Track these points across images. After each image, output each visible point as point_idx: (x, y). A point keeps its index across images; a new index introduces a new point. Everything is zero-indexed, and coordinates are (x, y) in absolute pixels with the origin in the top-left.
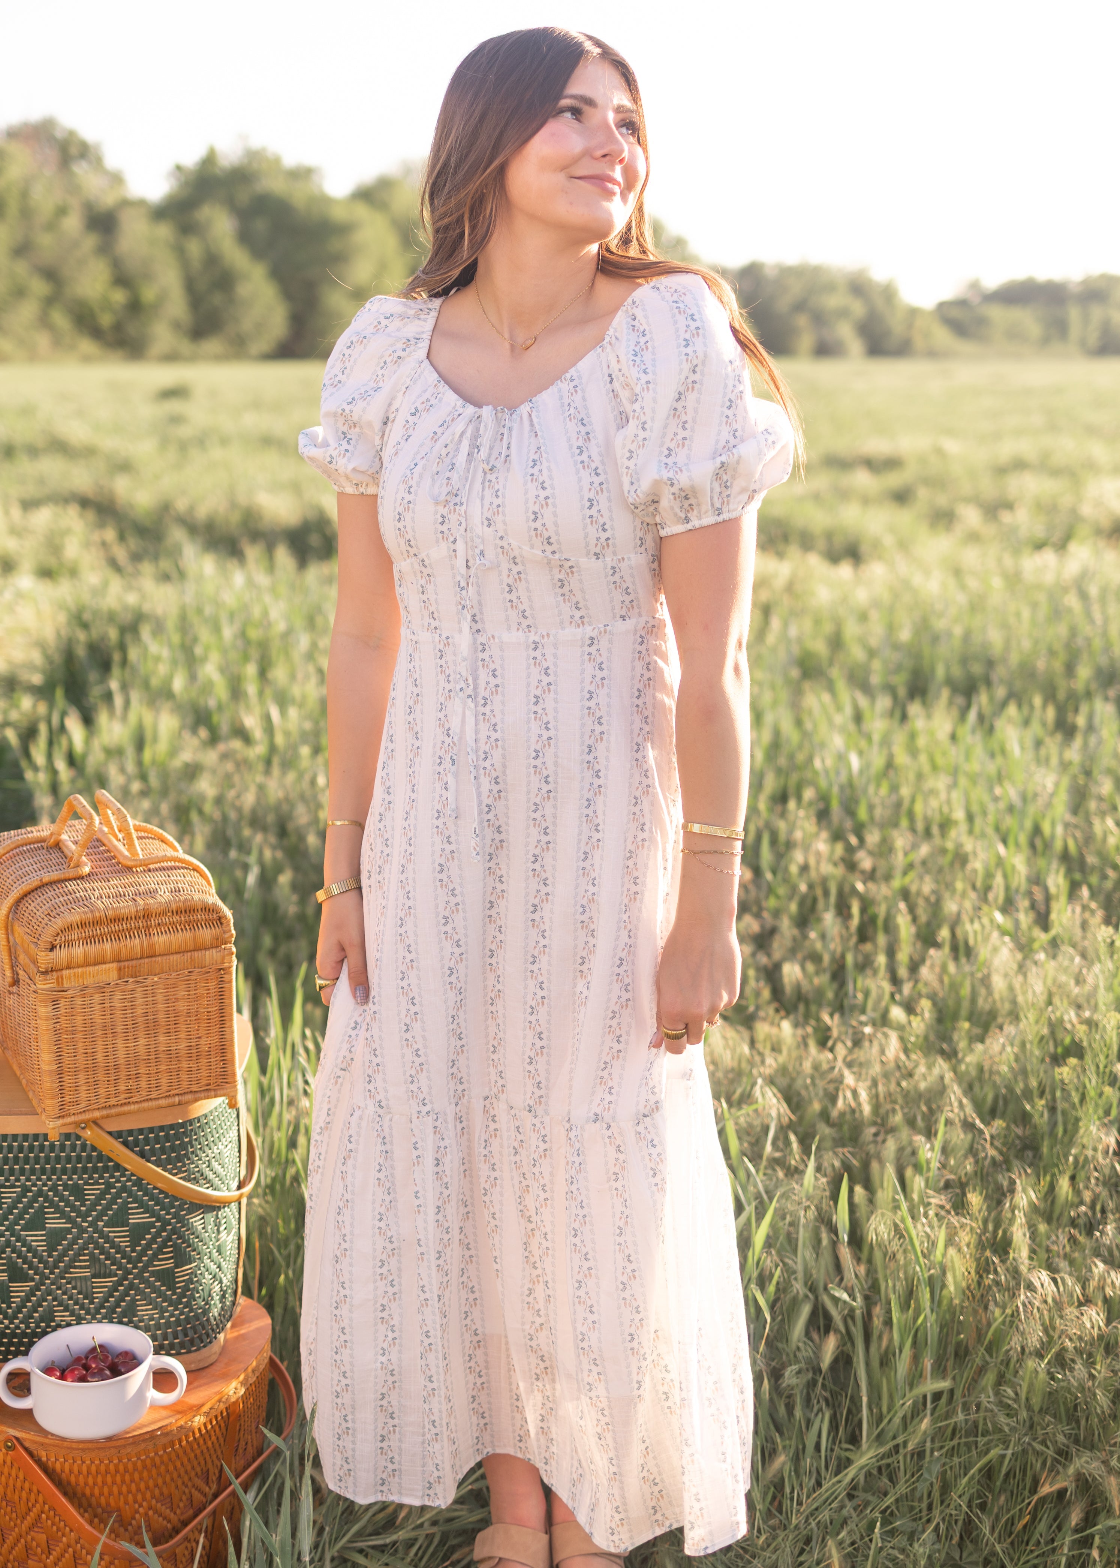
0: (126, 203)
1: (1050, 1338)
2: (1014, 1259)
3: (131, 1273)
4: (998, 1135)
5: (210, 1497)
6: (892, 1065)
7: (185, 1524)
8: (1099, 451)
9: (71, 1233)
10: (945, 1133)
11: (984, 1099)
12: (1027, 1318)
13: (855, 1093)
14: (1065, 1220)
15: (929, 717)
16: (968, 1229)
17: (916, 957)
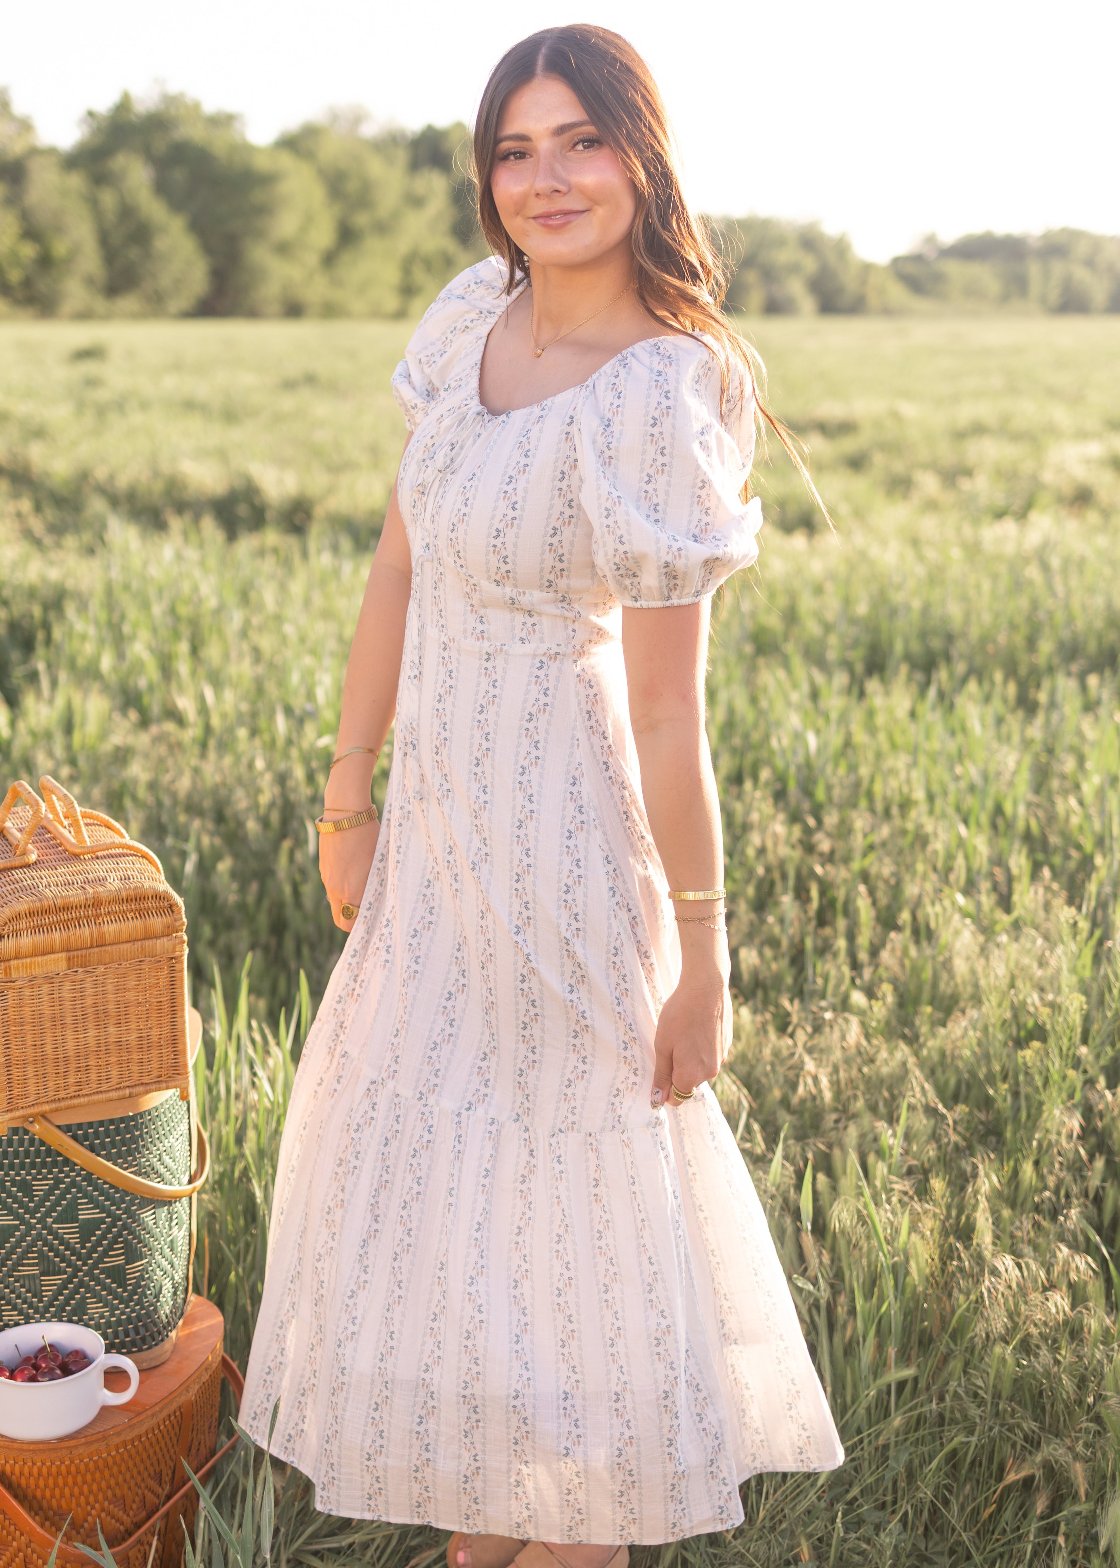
0: (34, 152)
1: (1016, 1325)
2: (978, 1245)
3: (81, 1271)
4: (961, 1120)
5: (163, 1498)
6: (853, 1051)
7: (138, 1526)
8: (1061, 415)
9: (19, 1230)
10: (908, 1118)
11: (947, 1082)
12: (991, 1304)
13: (816, 1079)
14: (1029, 1205)
15: (887, 693)
16: (931, 1214)
17: (876, 941)
